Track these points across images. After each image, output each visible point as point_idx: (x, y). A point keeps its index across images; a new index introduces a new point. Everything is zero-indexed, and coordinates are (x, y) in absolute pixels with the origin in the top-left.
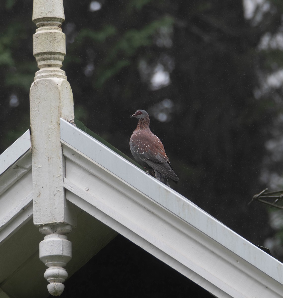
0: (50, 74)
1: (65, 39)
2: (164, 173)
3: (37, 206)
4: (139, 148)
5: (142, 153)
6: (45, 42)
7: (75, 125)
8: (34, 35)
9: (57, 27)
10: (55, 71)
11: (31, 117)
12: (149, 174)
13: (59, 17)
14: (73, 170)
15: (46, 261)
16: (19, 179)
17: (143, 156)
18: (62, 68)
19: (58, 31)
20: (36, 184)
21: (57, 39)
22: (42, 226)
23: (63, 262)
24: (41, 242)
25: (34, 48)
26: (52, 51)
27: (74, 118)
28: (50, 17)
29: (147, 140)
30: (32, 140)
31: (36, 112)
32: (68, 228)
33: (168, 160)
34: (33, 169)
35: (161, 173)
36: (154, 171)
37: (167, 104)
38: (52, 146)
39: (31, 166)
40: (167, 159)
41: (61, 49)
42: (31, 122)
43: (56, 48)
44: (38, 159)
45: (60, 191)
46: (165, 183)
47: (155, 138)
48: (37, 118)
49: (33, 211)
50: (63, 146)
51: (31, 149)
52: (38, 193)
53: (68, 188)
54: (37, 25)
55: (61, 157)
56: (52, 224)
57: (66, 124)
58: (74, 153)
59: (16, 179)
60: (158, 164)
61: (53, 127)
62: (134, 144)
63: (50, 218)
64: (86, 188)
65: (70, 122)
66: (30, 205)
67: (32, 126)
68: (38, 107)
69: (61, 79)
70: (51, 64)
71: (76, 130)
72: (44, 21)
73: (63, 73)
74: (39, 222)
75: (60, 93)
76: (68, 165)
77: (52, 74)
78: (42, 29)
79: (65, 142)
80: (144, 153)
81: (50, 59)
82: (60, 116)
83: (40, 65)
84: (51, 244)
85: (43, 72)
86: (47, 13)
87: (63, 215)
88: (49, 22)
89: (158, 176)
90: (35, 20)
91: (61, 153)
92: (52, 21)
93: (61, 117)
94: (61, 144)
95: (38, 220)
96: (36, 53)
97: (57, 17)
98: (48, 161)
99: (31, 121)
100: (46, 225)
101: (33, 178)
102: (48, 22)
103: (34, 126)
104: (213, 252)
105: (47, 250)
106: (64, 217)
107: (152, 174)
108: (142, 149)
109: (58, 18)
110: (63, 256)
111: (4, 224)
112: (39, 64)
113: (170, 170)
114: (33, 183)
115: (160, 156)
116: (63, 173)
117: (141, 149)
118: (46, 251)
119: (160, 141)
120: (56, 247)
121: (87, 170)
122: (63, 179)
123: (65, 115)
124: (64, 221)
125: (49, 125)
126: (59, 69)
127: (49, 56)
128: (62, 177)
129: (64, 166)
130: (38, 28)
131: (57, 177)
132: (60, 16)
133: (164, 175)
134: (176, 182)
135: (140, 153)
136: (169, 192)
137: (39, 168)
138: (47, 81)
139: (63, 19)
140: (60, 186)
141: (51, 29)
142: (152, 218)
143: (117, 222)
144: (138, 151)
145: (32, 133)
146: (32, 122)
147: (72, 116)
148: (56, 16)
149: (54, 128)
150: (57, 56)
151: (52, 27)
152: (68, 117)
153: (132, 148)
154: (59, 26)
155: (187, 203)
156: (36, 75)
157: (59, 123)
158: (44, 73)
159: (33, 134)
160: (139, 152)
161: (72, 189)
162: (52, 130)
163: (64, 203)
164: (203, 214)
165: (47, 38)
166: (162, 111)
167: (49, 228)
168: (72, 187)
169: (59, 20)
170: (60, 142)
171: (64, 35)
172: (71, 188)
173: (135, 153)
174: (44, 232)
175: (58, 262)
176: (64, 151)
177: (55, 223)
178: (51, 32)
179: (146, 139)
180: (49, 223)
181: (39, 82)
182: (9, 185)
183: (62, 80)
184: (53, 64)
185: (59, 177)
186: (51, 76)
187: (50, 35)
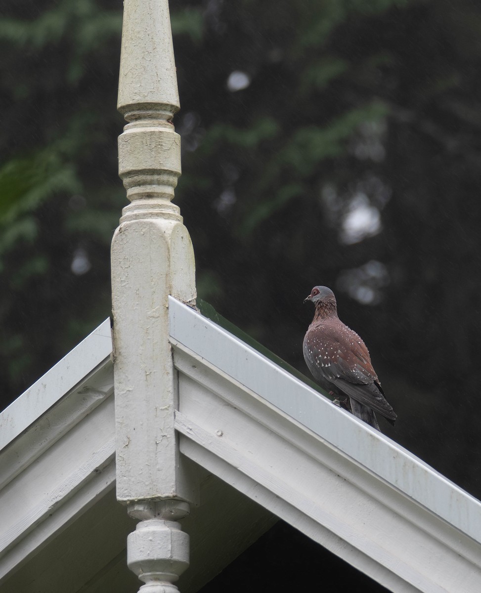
0: (150, 212)
1: (179, 144)
2: (368, 404)
3: (124, 465)
4: (320, 356)
5: (326, 366)
6: (141, 150)
7: (197, 309)
8: (121, 136)
9: (164, 122)
10: (160, 206)
11: (113, 294)
12: (338, 405)
13: (168, 103)
14: (193, 397)
15: (141, 570)
16: (89, 412)
17: (327, 371)
18: (173, 201)
19: (167, 129)
20: (121, 423)
21: (164, 144)
22: (133, 503)
23: (171, 573)
24: (131, 533)
25: (120, 161)
26: (155, 168)
27: (195, 297)
28: (152, 102)
29: (337, 340)
30: (114, 339)
31: (123, 285)
32: (183, 508)
33: (376, 378)
34: (116, 394)
35: (362, 403)
36: (348, 399)
37: (374, 270)
38: (154, 351)
39: (113, 389)
40: (375, 376)
41: (173, 164)
42: (113, 304)
43: (161, 162)
44: (127, 375)
45: (169, 437)
46: (370, 422)
47: (352, 336)
48: (125, 295)
49: (115, 474)
50: (174, 350)
51: (113, 356)
52: (126, 440)
53: (184, 431)
54: (126, 118)
55: (171, 371)
56: (152, 499)
57: (180, 307)
58: (195, 364)
59: (84, 413)
60: (356, 387)
61: (154, 313)
62: (310, 348)
63: (148, 488)
64: (218, 430)
65: (188, 304)
66: (110, 463)
67: (117, 311)
68: (126, 275)
69: (170, 221)
70: (152, 193)
71: (199, 320)
72: (139, 110)
73: (175, 209)
74: (128, 496)
75: (168, 249)
76: (184, 386)
77: (154, 211)
78: (135, 126)
79: (179, 343)
80: (329, 365)
81: (151, 183)
82: (169, 293)
83: (131, 194)
84: (150, 538)
85: (138, 207)
86: (146, 94)
87: (173, 483)
88: (150, 112)
89: (356, 410)
90: (123, 107)
91: (170, 364)
92: (156, 110)
93: (170, 295)
94: (170, 347)
95: (126, 491)
96: (123, 172)
97: (165, 102)
98: (145, 379)
99: (113, 301)
100: (140, 502)
101: (116, 411)
102: (147, 112)
103: (118, 311)
104: (460, 556)
105: (142, 549)
106: (175, 487)
107: (346, 406)
108: (327, 357)
109: (167, 105)
110: (173, 561)
111: (59, 499)
112: (130, 192)
113: (378, 399)
114: (116, 420)
115: (362, 371)
116: (174, 402)
117: (325, 357)
118: (141, 551)
119: (361, 342)
120: (159, 543)
121: (221, 396)
122: (174, 413)
123: (179, 290)
124: (175, 494)
125: (148, 309)
126: (168, 203)
127: (149, 178)
128: (171, 410)
129: (176, 389)
130: (129, 123)
131: (162, 409)
132: (170, 101)
133: (369, 408)
134: (392, 422)
135: (323, 365)
136: (378, 440)
137: (128, 392)
138: (145, 226)
139: (177, 107)
140: (168, 427)
141: (154, 125)
142: (344, 489)
143: (278, 497)
144: (318, 362)
145: (115, 324)
146: (115, 303)
147: (192, 294)
148: (163, 100)
149: (157, 315)
150: (165, 178)
151: (156, 121)
152: (184, 295)
153: (307, 354)
154: (168, 121)
155: (412, 462)
156: (123, 212)
157: (167, 306)
158: (139, 210)
159: (117, 327)
160: (320, 364)
161: (191, 432)
162: (154, 320)
163: (176, 460)
164: (442, 482)
165: (144, 142)
166: (364, 283)
167: (146, 507)
168: (191, 429)
169: (169, 108)
170: (169, 342)
171: (177, 136)
172: (188, 430)
173: (314, 365)
174: (137, 516)
175: (163, 573)
176: (176, 360)
177: (159, 498)
178: (153, 130)
179: (335, 338)
180: (146, 498)
181: (130, 226)
182: (69, 425)
183: (174, 223)
184: (157, 193)
185: (166, 409)
186: (152, 215)
187: (152, 136)
